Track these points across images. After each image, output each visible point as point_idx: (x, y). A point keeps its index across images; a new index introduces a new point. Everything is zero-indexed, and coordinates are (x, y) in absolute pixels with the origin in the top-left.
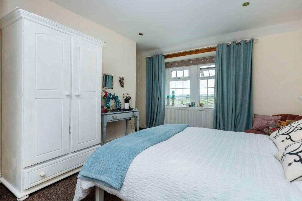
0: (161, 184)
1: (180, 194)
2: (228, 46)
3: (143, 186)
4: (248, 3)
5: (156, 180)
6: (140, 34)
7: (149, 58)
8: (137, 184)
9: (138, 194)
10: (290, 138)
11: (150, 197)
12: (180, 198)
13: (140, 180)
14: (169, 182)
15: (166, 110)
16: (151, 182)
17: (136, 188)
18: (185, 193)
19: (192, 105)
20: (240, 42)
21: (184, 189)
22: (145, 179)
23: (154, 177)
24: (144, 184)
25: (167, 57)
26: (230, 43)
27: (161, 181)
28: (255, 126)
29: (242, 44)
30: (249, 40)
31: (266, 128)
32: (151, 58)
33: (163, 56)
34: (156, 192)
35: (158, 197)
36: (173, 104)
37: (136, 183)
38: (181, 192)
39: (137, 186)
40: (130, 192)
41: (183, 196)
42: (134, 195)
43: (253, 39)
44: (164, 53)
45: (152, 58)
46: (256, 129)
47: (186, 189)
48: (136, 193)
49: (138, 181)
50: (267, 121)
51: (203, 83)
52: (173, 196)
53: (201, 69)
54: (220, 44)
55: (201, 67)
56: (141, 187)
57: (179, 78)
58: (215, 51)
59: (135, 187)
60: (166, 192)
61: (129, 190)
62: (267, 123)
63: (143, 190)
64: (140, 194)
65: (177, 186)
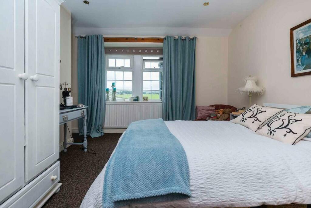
0: (234, 174)
1: (255, 177)
2: (175, 39)
3: (218, 182)
4: (208, 4)
5: (227, 172)
6: (86, 2)
7: (81, 37)
8: (210, 182)
9: (216, 193)
10: (257, 119)
11: (231, 190)
12: (256, 180)
13: (212, 178)
14: (240, 170)
15: (107, 106)
16: (223, 175)
17: (211, 187)
18: (259, 174)
19: (137, 100)
20: (185, 38)
21: (256, 172)
22: (216, 174)
23: (224, 170)
24: (218, 180)
25: (107, 40)
26: (177, 37)
27: (233, 171)
28: (200, 116)
29: (187, 40)
30: (191, 37)
31: (208, 117)
32: (85, 38)
33: (103, 37)
34: (234, 183)
35: (238, 187)
36: (114, 99)
37: (208, 183)
38: (255, 174)
39: (211, 185)
40: (203, 195)
41: (258, 178)
42: (211, 196)
43: (196, 38)
44: (105, 34)
45: (87, 38)
46: (200, 119)
47: (258, 171)
48: (213, 193)
49: (210, 179)
50: (207, 111)
51: (146, 75)
52: (249, 181)
53: (144, 60)
54: (169, 37)
55: (144, 58)
56: (216, 184)
57: (120, 68)
58: (163, 42)
59: (209, 187)
60: (242, 179)
61: (202, 193)
62: (207, 113)
63: (220, 187)
64: (218, 192)
65: (249, 170)
